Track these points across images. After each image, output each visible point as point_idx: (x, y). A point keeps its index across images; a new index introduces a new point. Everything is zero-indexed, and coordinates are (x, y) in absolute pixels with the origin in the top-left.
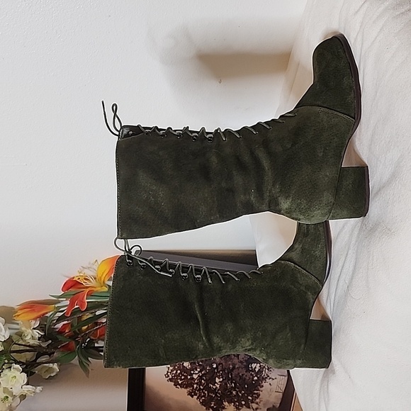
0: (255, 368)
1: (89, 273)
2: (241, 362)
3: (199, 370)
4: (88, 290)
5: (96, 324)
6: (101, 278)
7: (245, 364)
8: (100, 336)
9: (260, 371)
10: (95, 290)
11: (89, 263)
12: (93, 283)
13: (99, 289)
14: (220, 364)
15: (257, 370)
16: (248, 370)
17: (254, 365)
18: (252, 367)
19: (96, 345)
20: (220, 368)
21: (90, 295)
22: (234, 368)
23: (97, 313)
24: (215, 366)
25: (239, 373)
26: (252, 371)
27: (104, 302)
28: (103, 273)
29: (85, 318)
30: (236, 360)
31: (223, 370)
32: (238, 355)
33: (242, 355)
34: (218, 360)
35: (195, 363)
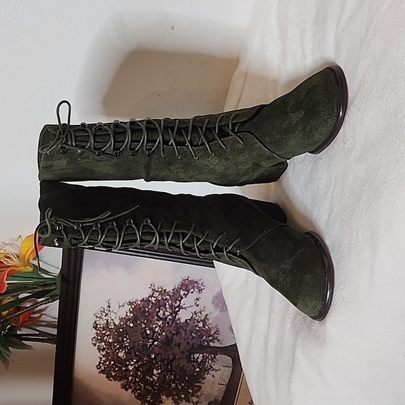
0: (198, 358)
1: (11, 250)
2: (182, 352)
3: (135, 360)
4: (9, 270)
5: (19, 309)
6: (25, 256)
7: (187, 354)
8: (23, 322)
9: (203, 362)
10: (18, 269)
11: (12, 239)
12: (16, 262)
13: (22, 268)
14: (158, 354)
15: (199, 360)
16: (189, 361)
17: (196, 356)
18: (194, 358)
19: (18, 332)
20: (159, 358)
21: (12, 275)
22: (174, 358)
23: (21, 296)
24: (153, 356)
25: (179, 364)
26: (194, 361)
27: (29, 284)
28: (28, 251)
29: (6, 301)
30: (177, 350)
31: (162, 361)
32: (180, 344)
33: (184, 344)
34: (157, 350)
35: (131, 353)
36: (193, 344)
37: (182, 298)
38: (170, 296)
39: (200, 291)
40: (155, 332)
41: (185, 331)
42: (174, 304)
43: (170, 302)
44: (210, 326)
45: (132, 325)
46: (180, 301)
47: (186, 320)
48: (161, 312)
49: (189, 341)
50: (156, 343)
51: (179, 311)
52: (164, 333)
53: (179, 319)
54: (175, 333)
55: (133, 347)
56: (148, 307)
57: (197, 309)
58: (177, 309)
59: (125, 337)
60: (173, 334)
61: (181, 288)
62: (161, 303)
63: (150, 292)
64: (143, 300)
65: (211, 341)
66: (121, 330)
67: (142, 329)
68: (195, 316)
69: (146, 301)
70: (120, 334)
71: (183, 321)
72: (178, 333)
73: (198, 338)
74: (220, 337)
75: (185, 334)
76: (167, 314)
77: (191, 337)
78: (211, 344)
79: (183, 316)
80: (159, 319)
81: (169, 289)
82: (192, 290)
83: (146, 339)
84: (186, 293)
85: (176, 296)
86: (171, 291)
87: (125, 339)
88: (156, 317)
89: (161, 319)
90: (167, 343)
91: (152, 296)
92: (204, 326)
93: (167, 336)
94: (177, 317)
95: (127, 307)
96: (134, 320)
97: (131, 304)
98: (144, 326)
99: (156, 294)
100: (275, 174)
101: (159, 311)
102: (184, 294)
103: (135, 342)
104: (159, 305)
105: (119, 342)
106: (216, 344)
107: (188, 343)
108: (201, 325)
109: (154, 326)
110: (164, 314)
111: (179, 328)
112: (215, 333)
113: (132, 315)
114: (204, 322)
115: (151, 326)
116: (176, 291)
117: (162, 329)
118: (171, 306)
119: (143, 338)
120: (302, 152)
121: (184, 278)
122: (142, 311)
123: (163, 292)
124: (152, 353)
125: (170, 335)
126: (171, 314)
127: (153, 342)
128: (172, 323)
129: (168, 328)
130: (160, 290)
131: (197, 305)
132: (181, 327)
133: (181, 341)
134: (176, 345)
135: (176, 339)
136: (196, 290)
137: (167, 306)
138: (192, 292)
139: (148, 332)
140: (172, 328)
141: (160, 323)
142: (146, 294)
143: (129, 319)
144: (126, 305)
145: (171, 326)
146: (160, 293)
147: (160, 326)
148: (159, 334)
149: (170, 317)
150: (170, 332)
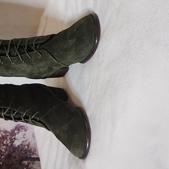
0: (25, 163)
2: (17, 161)
7: (19, 161)
9: (28, 165)
14: (4, 162)
15: (26, 164)
16: (21, 165)
17: (24, 162)
20: (4, 164)
22: (12, 164)
24: (1, 163)
25: (15, 167)
26: (23, 165)
30: (14, 160)
31: (6, 165)
32: (15, 157)
33: (17, 157)
34: (3, 160)
36: (23, 157)
37: (16, 134)
38: (9, 133)
39: (26, 130)
40: (2, 152)
41: (18, 150)
42: (12, 137)
43: (10, 136)
44: (31, 148)
46: (15, 136)
47: (19, 145)
50: (3, 157)
51: (14, 141)
52: (7, 152)
53: (15, 145)
57: (24, 140)
58: (13, 140)
60: (12, 152)
61: (15, 130)
65: (32, 155)
68: (23, 143)
71: (17, 145)
72: (14, 151)
73: (25, 154)
74: (36, 153)
75: (18, 152)
76: (8, 142)
77: (21, 154)
78: (32, 156)
80: (4, 145)
82: (21, 130)
84: (18, 132)
85: (13, 133)
86: (10, 131)
88: (2, 144)
90: (9, 156)
92: (28, 148)
93: (8, 153)
94: (14, 144)
99: (2, 133)
100: (62, 73)
101: (4, 141)
102: (17, 132)
104: (4, 138)
106: (34, 156)
107: (20, 156)
108: (26, 147)
109: (1, 148)
110: (6, 143)
111: (15, 149)
112: (34, 151)
114: (28, 146)
116: (13, 131)
117: (6, 150)
118: (10, 139)
120: (75, 62)
121: (17, 124)
123: (6, 132)
125: (10, 153)
126: (10, 142)
127: (1, 156)
128: (11, 147)
129: (9, 149)
130: (4, 131)
131: (24, 138)
134: (13, 157)
135: (14, 154)
136: (24, 130)
137: (8, 138)
138: (21, 131)
141: (5, 147)
145: (10, 148)
146: (4, 132)
147: (4, 149)
148: (4, 153)
149: (10, 144)
150: (10, 151)
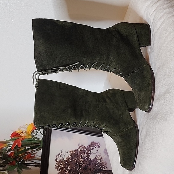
1: (23, 130)
2: (92, 172)
4: (22, 137)
5: (26, 153)
6: (28, 132)
7: (93, 173)
8: (28, 158)
10: (26, 137)
11: (24, 125)
12: (25, 134)
13: (27, 137)
14: (82, 173)
19: (26, 162)
21: (23, 140)
23: (27, 148)
27: (30, 143)
28: (30, 130)
29: (21, 150)
30: (89, 171)
32: (90, 169)
33: (92, 169)
34: (81, 171)
35: (71, 172)
36: (96, 169)
38: (86, 149)
39: (99, 147)
40: (80, 164)
41: (93, 163)
42: (88, 152)
43: (86, 151)
44: (103, 162)
45: (71, 160)
46: (90, 151)
47: (93, 159)
48: (83, 155)
49: (95, 168)
50: (81, 168)
51: (90, 155)
52: (84, 164)
53: (90, 159)
54: (89, 164)
55: (72, 169)
56: (77, 153)
57: (98, 155)
58: (89, 154)
59: (68, 165)
60: (88, 165)
61: (91, 146)
62: (83, 152)
63: (78, 147)
64: (75, 150)
65: (103, 168)
66: (67, 162)
67: (75, 162)
68: (96, 157)
69: (77, 151)
70: (66, 164)
71: (92, 159)
72: (90, 164)
73: (98, 167)
74: (107, 166)
75: (93, 165)
76: (85, 156)
77: (95, 166)
78: (104, 169)
79: (92, 157)
81: (86, 146)
82: (95, 147)
83: (77, 167)
84: (93, 148)
85: (89, 149)
86: (87, 147)
87: (68, 166)
88: (81, 158)
89: (83, 158)
90: (85, 168)
91: (79, 149)
92: (100, 162)
94: (89, 157)
95: (69, 153)
96: (72, 158)
97: (70, 152)
98: (76, 161)
99: (81, 148)
101: (82, 155)
102: (92, 148)
103: (72, 167)
104: (82, 152)
105: (66, 167)
106: (106, 169)
107: (94, 168)
108: (99, 161)
110: (84, 156)
111: (90, 162)
112: (105, 165)
113: (71, 156)
114: (100, 160)
115: (79, 161)
116: (89, 147)
117: (83, 162)
118: (87, 153)
119: (76, 166)
121: (92, 142)
122: (75, 155)
123: (84, 147)
124: (79, 172)
126: (87, 156)
127: (80, 168)
130: (82, 146)
131: (98, 153)
132: (91, 162)
133: (91, 168)
134: (89, 169)
135: (89, 167)
136: (97, 146)
137: (85, 153)
139: (78, 163)
140: (87, 162)
141: (82, 160)
142: (76, 148)
143: (70, 158)
144: (69, 152)
145: (87, 161)
146: (82, 148)
147: (82, 161)
148: (82, 164)
149: (86, 158)
150: (87, 164)
